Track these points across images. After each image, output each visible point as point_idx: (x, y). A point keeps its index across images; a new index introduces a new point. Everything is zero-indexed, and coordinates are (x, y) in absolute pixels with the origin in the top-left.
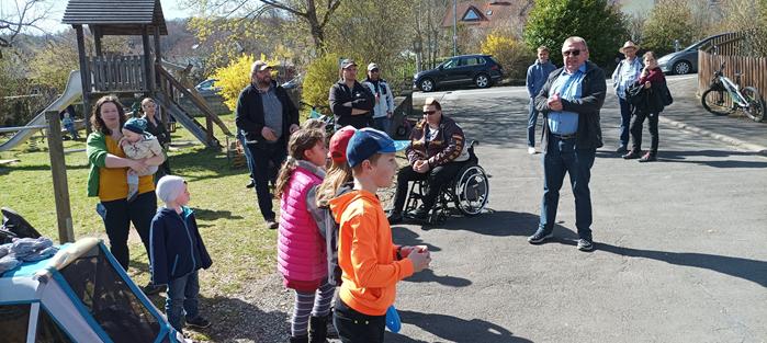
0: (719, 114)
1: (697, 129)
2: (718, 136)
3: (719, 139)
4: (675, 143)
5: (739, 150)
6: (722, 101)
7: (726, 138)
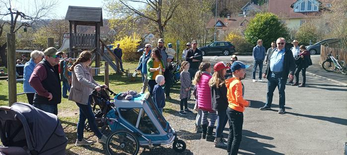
0: (329, 71)
1: (320, 77)
2: (329, 79)
3: (330, 81)
4: (312, 81)
5: (338, 85)
6: (330, 66)
7: (333, 80)
